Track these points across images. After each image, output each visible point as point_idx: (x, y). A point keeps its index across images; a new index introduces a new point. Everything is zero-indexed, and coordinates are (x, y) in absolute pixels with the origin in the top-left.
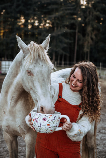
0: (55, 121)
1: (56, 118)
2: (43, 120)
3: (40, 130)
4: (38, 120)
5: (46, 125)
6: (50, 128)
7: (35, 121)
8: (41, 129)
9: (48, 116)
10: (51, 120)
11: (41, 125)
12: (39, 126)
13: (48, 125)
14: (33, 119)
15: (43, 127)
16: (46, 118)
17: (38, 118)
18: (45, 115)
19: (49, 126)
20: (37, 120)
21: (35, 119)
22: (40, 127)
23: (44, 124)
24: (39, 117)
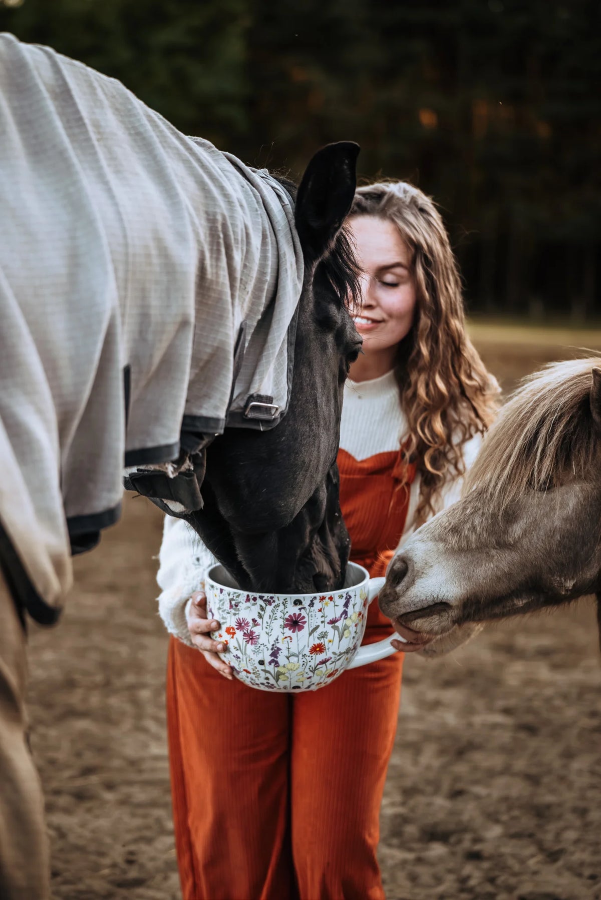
0: (348, 622)
1: (350, 606)
2: (285, 626)
3: (272, 681)
4: (257, 630)
5: (307, 651)
6: (324, 662)
7: (239, 634)
8: (277, 677)
9: (312, 604)
10: (327, 620)
11: (275, 653)
12: (268, 659)
13: (318, 649)
14: (224, 627)
15: (289, 666)
16: (303, 613)
17: (259, 621)
18: (297, 602)
19: (321, 657)
20: (254, 629)
21: (241, 625)
22: (271, 668)
23: (294, 650)
24: (260, 616)
